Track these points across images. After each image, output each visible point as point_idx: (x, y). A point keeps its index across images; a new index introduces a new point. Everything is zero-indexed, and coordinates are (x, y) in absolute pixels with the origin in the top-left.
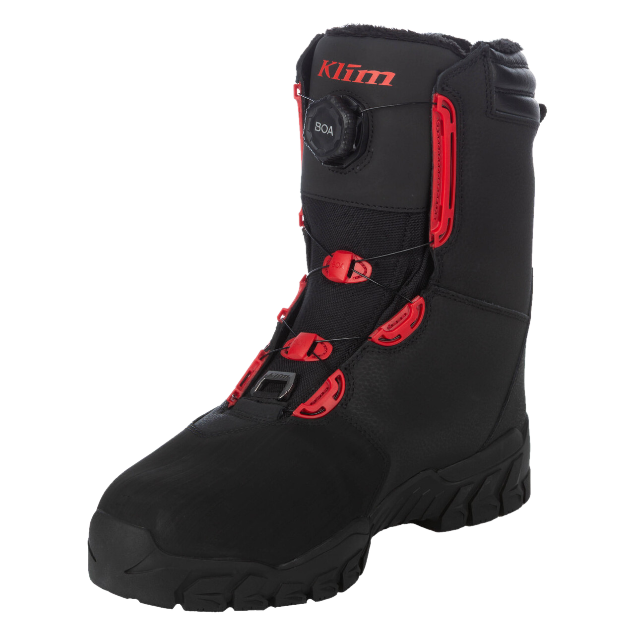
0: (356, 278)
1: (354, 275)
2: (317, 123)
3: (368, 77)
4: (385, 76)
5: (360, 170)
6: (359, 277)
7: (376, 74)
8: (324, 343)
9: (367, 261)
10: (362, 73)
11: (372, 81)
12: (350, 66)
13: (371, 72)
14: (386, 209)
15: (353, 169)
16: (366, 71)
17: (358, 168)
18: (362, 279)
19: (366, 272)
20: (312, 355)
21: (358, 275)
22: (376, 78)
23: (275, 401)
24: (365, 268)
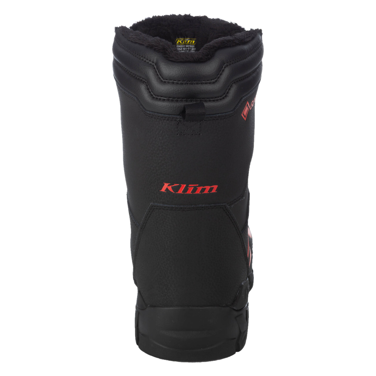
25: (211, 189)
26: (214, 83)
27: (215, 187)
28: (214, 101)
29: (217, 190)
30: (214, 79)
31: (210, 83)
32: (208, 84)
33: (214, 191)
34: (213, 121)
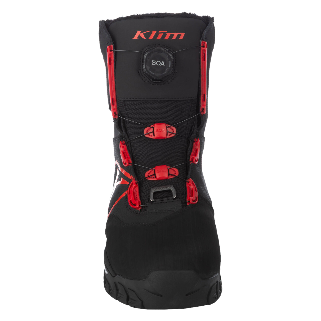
0: (169, 135)
1: (169, 134)
2: (153, 61)
3: (172, 36)
4: (180, 35)
5: (171, 82)
6: (171, 135)
7: (176, 34)
8: (172, 168)
9: (173, 126)
10: (168, 35)
11: (174, 38)
12: (160, 32)
13: (173, 34)
14: (184, 99)
15: (167, 82)
16: (170, 34)
17: (170, 81)
18: (173, 135)
19: (173, 131)
20: (170, 176)
21: (170, 134)
22: (176, 36)
23: (172, 200)
24: (173, 129)
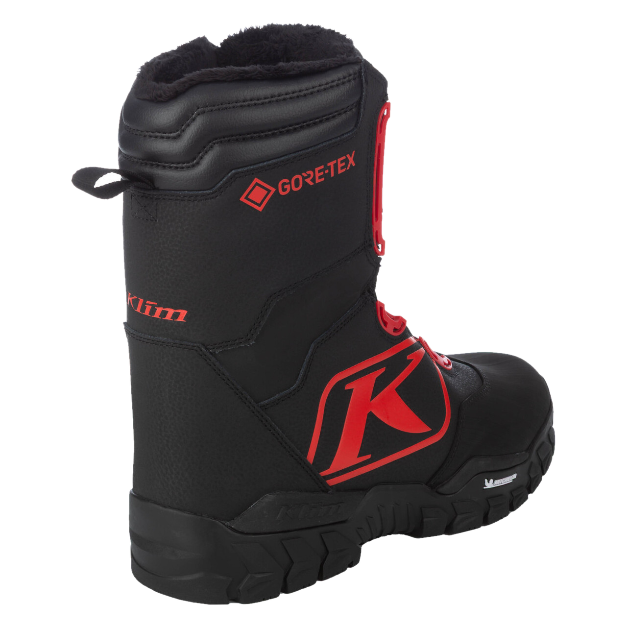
25: (176, 315)
26: (175, 138)
27: (183, 313)
28: (176, 168)
29: (186, 317)
30: (175, 132)
31: (168, 138)
32: (165, 140)
33: (181, 319)
34: (177, 201)
